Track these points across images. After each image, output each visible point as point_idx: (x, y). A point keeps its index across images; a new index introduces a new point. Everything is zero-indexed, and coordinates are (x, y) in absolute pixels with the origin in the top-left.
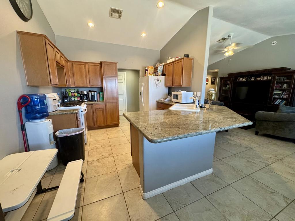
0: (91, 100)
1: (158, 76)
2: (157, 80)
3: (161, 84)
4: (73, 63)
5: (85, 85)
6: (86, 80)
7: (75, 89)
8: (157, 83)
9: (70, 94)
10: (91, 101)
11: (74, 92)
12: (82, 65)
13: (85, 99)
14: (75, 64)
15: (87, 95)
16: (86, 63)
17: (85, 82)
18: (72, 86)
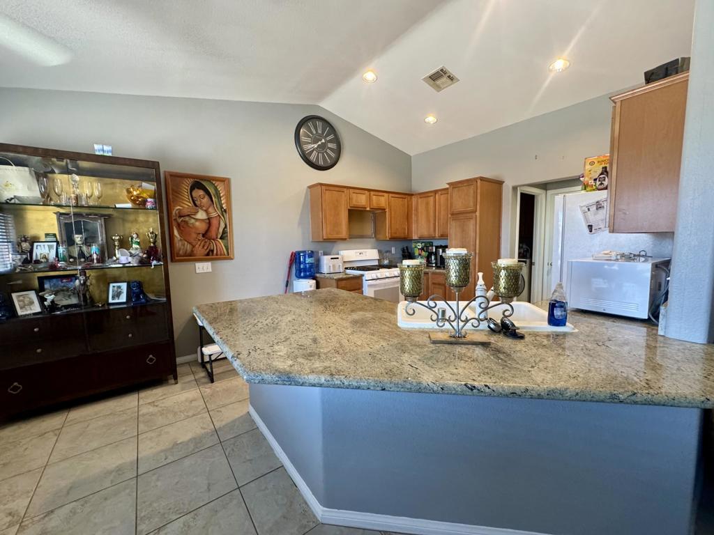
0: (439, 264)
4: (419, 196)
5: (433, 233)
6: (435, 225)
7: (422, 243)
9: (416, 252)
11: (420, 247)
12: (430, 198)
13: (433, 261)
14: (421, 198)
16: (436, 192)
17: (432, 229)
18: (415, 237)
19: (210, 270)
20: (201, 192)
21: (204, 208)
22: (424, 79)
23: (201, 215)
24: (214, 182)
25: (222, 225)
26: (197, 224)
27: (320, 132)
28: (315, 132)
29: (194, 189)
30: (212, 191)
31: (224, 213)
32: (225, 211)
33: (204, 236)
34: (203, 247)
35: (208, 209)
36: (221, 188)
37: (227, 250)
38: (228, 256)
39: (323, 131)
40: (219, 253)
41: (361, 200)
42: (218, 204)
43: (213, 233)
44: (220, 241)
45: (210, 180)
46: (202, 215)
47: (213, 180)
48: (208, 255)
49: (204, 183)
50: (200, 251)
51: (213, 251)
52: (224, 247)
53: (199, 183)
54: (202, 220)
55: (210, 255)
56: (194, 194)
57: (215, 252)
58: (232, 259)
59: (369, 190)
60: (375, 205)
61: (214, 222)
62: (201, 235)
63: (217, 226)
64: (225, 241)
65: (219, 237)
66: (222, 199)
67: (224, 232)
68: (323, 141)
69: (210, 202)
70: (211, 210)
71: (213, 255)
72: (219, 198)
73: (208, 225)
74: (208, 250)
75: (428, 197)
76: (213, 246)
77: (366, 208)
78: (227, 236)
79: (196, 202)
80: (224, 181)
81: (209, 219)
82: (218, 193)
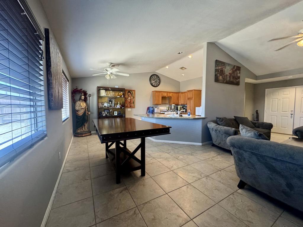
16: (185, 92)
17: (184, 102)
18: (180, 104)
19: (130, 110)
20: (130, 93)
23: (129, 98)
25: (133, 100)
26: (129, 100)
27: (155, 78)
30: (132, 93)
32: (134, 97)
38: (134, 107)
43: (131, 102)
50: (129, 106)
53: (129, 91)
54: (130, 99)
55: (131, 107)
56: (128, 94)
59: (167, 92)
60: (169, 96)
61: (132, 100)
62: (129, 102)
64: (134, 104)
67: (134, 102)
68: (156, 80)
69: (131, 95)
70: (131, 97)
72: (133, 94)
76: (131, 105)
77: (166, 96)
80: (134, 91)
81: (131, 99)
82: (133, 93)
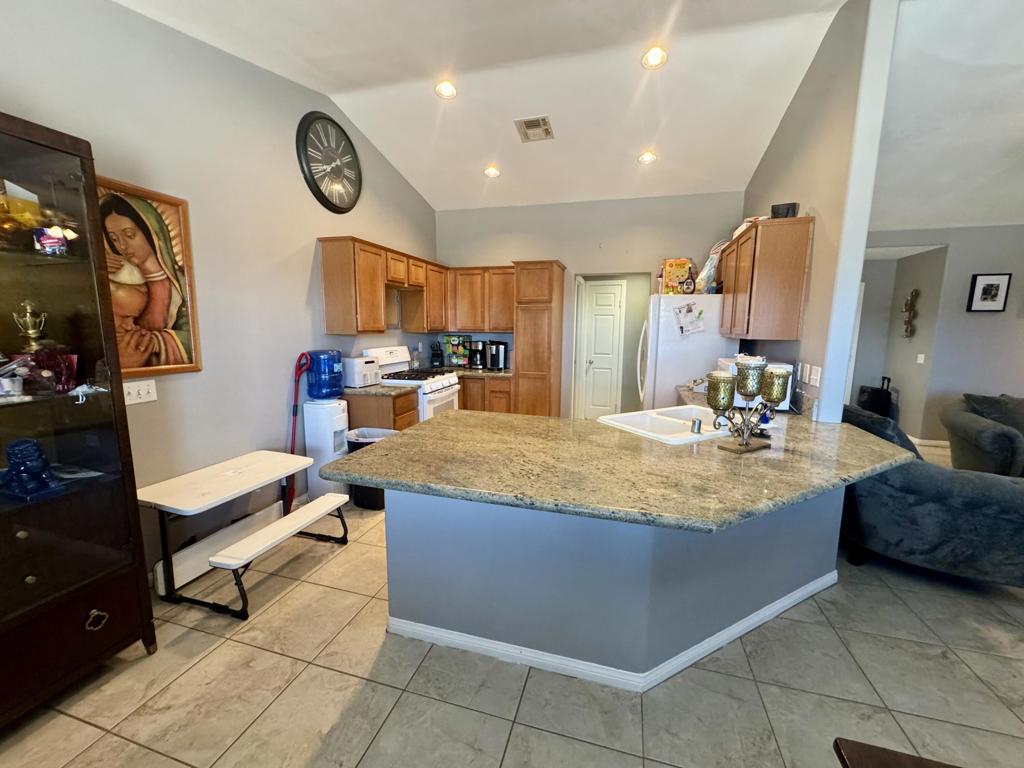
0: (489, 366)
1: (692, 293)
2: (684, 311)
3: (701, 324)
4: (458, 272)
5: (479, 324)
6: (483, 313)
7: (459, 337)
8: (685, 320)
9: (449, 350)
10: (491, 370)
11: (456, 343)
12: (475, 277)
13: (478, 362)
14: (461, 275)
15: (483, 353)
16: (485, 269)
17: (479, 319)
18: (451, 328)
19: (154, 396)
20: (126, 223)
21: (136, 260)
22: (516, 122)
23: (129, 275)
24: (155, 204)
25: (177, 300)
26: (121, 294)
27: (333, 145)
28: (326, 145)
29: (110, 213)
30: (150, 222)
31: (179, 274)
32: (181, 269)
33: (137, 321)
34: (137, 347)
35: (144, 262)
36: (169, 219)
37: (189, 352)
38: (190, 365)
39: (338, 146)
40: (172, 358)
41: (399, 270)
42: (164, 252)
43: (156, 316)
44: (172, 332)
45: (145, 196)
46: (131, 274)
47: (154, 200)
48: (148, 363)
49: (133, 203)
50: (130, 355)
51: (158, 355)
52: (181, 348)
53: (121, 202)
54: (132, 287)
55: (151, 361)
57: (163, 357)
58: (200, 370)
59: (409, 257)
60: (413, 280)
61: (159, 292)
62: (130, 321)
63: (166, 302)
64: (183, 333)
65: (171, 324)
66: (173, 243)
67: (180, 315)
68: (338, 163)
69: (148, 247)
70: (150, 264)
71: (159, 364)
72: (168, 240)
73: (145, 299)
74: (146, 355)
75: (473, 274)
76: (159, 343)
77: (403, 283)
78: (188, 323)
79: (116, 244)
80: (177, 205)
81: (148, 284)
82: (164, 231)
